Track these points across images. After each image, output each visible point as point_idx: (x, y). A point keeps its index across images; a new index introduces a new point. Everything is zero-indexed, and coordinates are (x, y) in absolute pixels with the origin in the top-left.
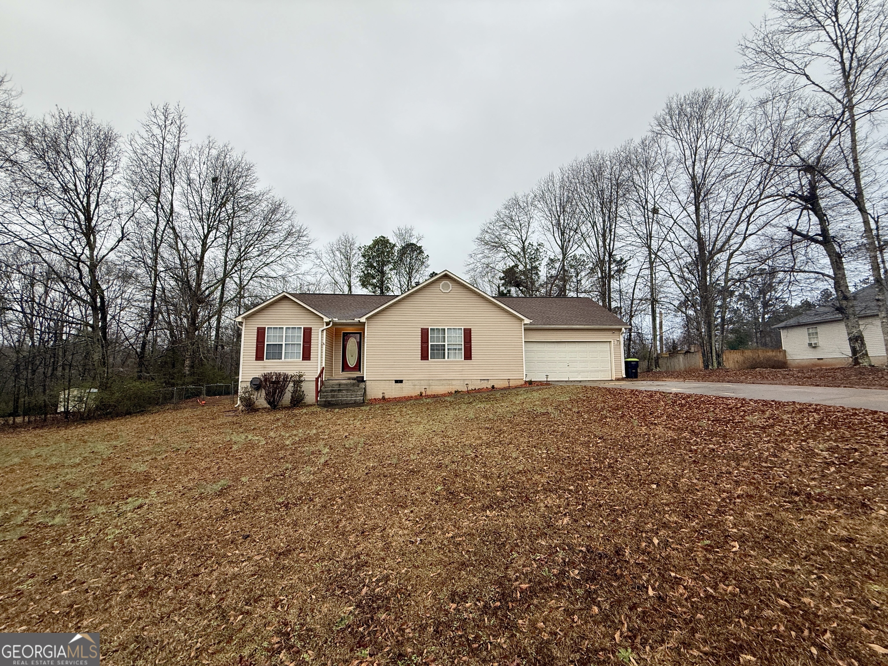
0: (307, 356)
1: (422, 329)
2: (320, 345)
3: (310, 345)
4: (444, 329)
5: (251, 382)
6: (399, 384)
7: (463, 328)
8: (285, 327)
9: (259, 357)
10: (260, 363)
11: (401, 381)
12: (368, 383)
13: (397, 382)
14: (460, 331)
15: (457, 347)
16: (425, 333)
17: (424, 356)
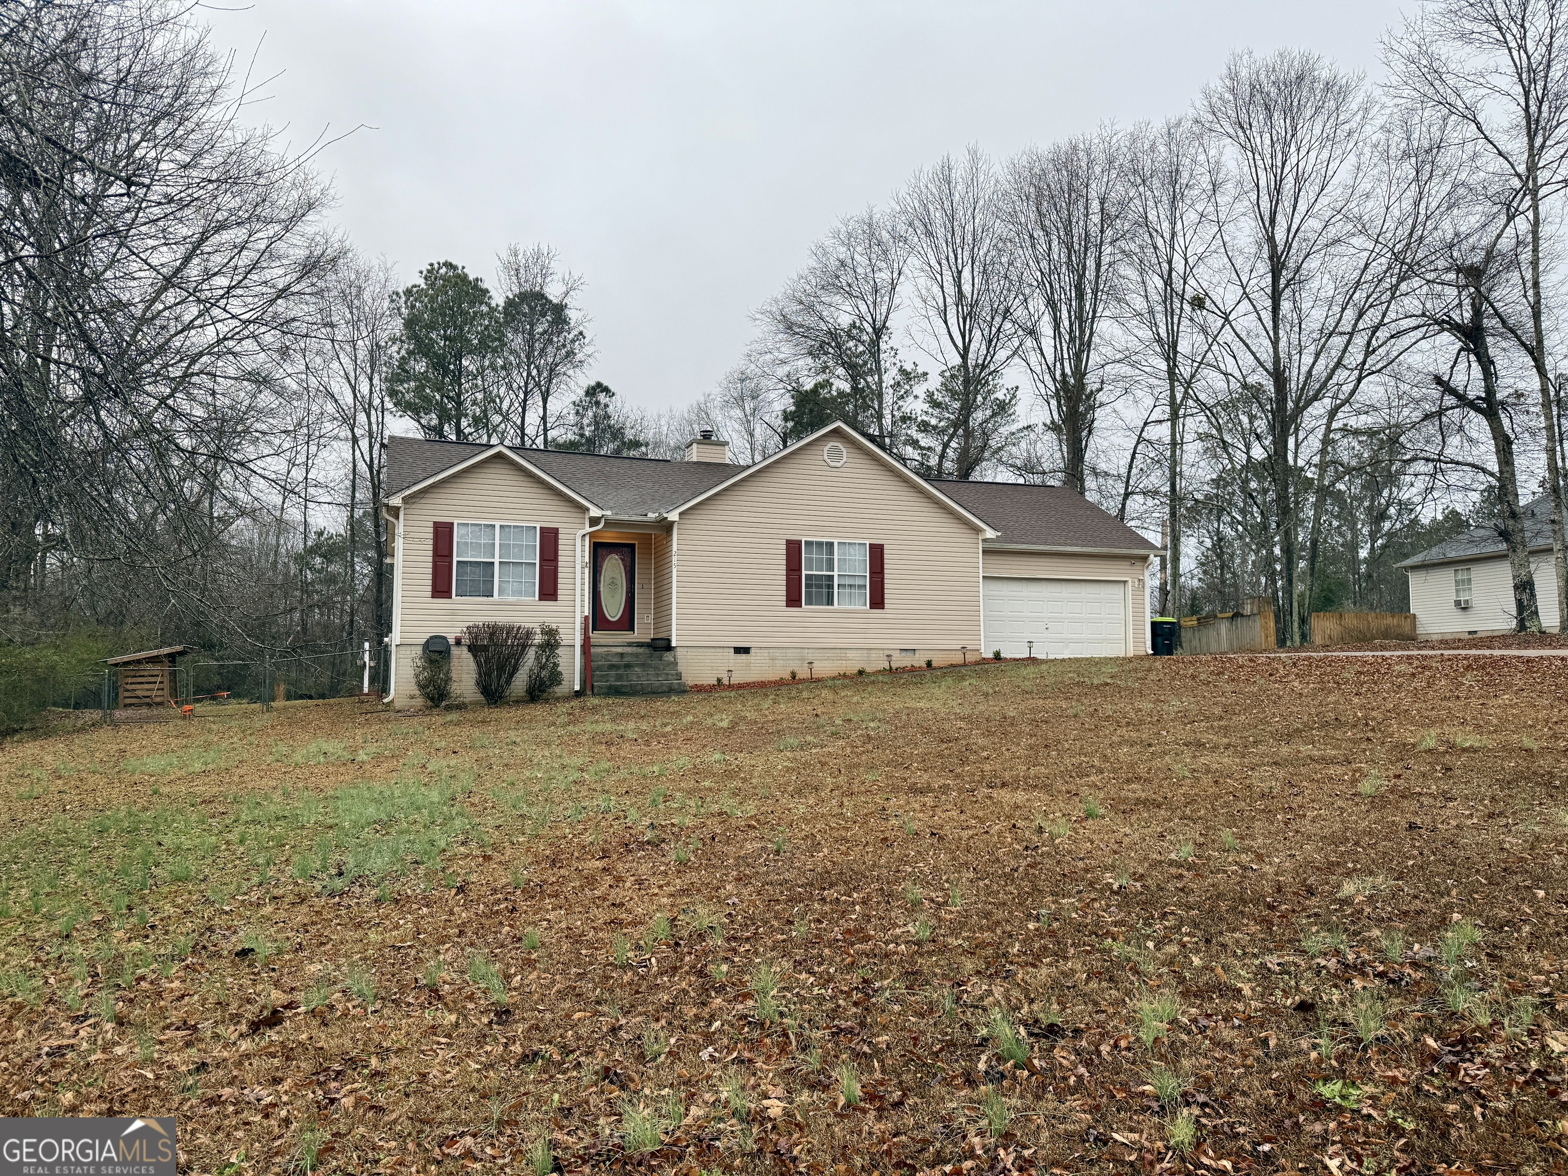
0: (549, 591)
1: (789, 542)
2: (578, 567)
3: (556, 567)
4: (832, 544)
5: (427, 645)
6: (743, 657)
7: (868, 543)
8: (498, 524)
9: (441, 589)
10: (441, 603)
11: (746, 650)
12: (679, 653)
13: (738, 650)
14: (862, 547)
15: (858, 582)
16: (793, 549)
17: (793, 600)
